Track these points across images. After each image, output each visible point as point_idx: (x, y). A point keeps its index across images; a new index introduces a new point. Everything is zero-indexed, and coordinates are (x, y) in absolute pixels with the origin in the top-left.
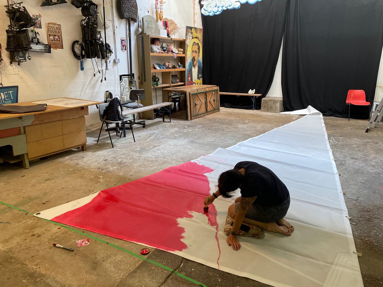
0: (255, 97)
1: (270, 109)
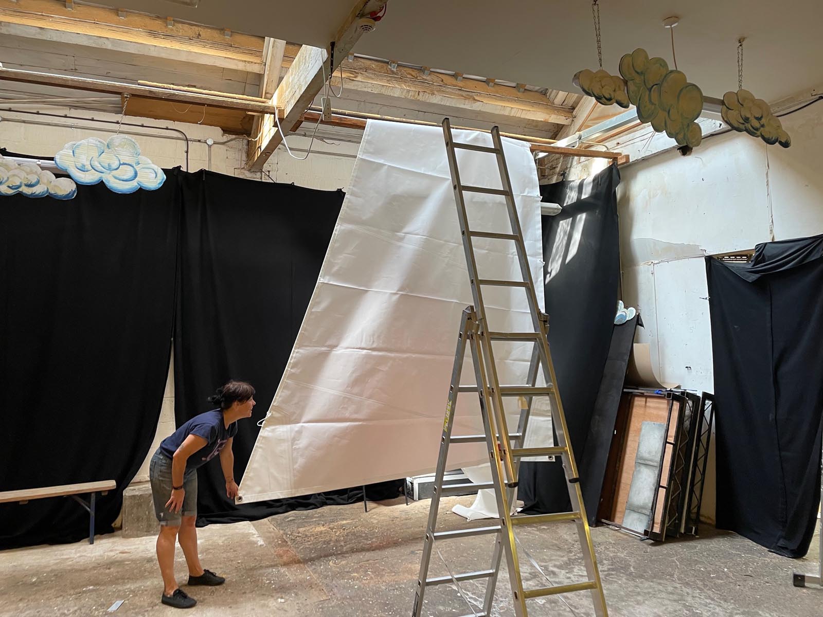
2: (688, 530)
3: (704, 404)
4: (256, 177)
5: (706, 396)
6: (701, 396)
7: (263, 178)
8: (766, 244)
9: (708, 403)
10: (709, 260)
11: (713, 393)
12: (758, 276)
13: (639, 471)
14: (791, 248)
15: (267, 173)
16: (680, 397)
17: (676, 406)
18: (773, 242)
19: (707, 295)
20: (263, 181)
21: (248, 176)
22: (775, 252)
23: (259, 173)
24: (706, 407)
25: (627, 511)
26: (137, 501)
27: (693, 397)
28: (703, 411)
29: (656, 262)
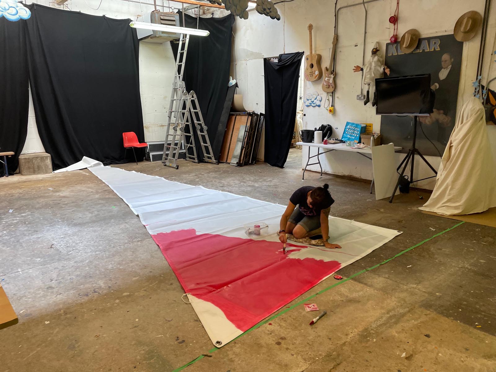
0: (7, 156)
1: (38, 170)
2: (252, 162)
3: (260, 117)
4: (61, 8)
5: (261, 114)
6: (259, 114)
7: (64, 8)
8: (282, 54)
9: (262, 117)
10: (265, 59)
11: (264, 113)
12: (279, 67)
13: (238, 144)
14: (289, 56)
15: (66, 5)
16: (252, 115)
17: (250, 118)
18: (284, 54)
19: (264, 74)
20: (65, 9)
21: (57, 7)
22: (285, 58)
23: (62, 5)
24: (261, 118)
25: (232, 158)
26: (27, 161)
27: (257, 115)
28: (260, 120)
29: (248, 59)
